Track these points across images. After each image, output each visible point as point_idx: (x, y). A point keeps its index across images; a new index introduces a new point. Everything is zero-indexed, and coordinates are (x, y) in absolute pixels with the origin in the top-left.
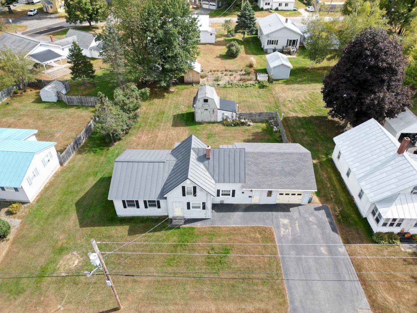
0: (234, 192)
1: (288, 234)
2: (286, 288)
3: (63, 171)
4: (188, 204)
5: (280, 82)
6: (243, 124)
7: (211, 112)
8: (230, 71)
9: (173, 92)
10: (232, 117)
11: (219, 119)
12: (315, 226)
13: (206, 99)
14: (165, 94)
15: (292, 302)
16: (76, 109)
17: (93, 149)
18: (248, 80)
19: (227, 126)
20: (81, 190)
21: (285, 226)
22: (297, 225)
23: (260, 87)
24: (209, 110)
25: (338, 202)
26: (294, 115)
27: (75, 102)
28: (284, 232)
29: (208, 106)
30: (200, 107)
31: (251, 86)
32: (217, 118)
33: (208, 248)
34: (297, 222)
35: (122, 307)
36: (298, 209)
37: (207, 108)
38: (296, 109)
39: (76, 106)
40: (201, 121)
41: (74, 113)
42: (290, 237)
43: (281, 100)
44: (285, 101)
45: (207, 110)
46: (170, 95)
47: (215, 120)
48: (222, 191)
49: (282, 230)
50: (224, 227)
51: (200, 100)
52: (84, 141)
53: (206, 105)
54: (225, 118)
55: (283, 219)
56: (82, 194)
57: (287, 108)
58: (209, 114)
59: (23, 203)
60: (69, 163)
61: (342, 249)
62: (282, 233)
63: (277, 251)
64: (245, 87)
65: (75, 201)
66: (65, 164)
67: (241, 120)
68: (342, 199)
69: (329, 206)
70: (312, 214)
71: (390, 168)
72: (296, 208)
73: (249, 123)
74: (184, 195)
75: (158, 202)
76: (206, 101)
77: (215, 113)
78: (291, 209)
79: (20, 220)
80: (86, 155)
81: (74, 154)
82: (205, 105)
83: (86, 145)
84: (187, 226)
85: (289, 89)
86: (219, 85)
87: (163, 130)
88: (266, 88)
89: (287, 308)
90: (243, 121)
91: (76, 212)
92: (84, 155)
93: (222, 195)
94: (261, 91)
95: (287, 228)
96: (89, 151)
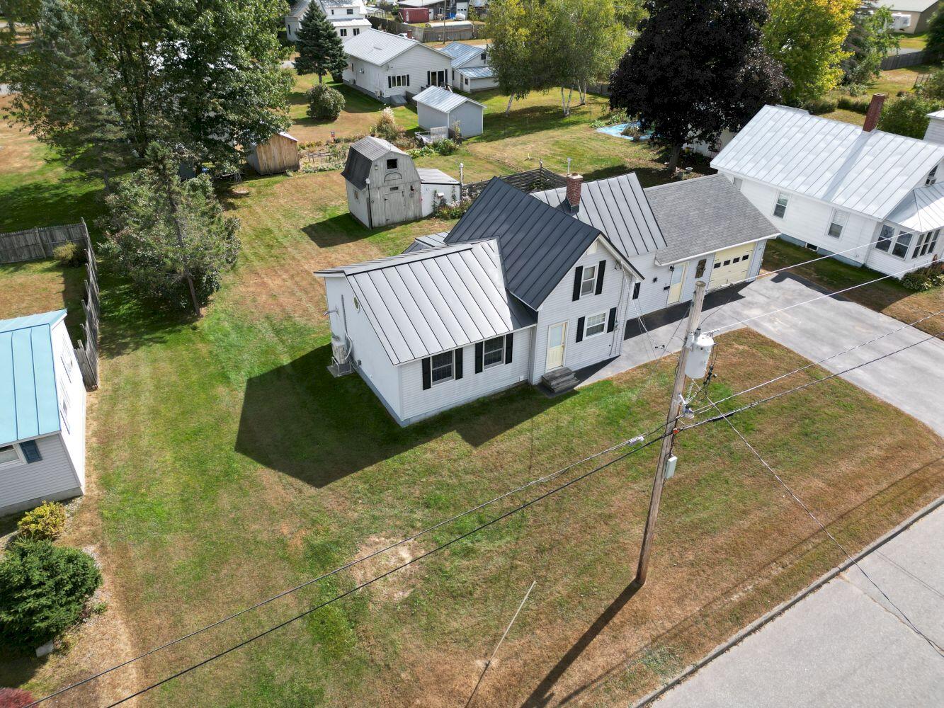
1: (786, 328)
2: (887, 400)
4: (582, 322)
7: (407, 192)
9: (248, 194)
11: (427, 209)
13: (393, 157)
14: (233, 200)
17: (147, 337)
20: (221, 420)
21: (765, 319)
23: (444, 154)
24: (401, 187)
29: (397, 176)
30: (380, 184)
32: (421, 209)
34: (774, 307)
36: (751, 289)
37: (396, 183)
40: (383, 222)
42: (793, 330)
43: (510, 162)
44: (519, 162)
45: (397, 188)
46: (248, 200)
47: (418, 215)
49: (767, 325)
51: (379, 163)
53: (395, 178)
54: (438, 202)
56: (232, 426)
58: (402, 199)
59: (66, 501)
61: (883, 318)
62: (773, 329)
63: (802, 357)
65: (229, 445)
71: (868, 159)
72: (746, 289)
74: (575, 297)
75: (510, 340)
76: (392, 164)
77: (416, 195)
82: (391, 177)
85: (505, 146)
95: (771, 321)
96: (140, 344)
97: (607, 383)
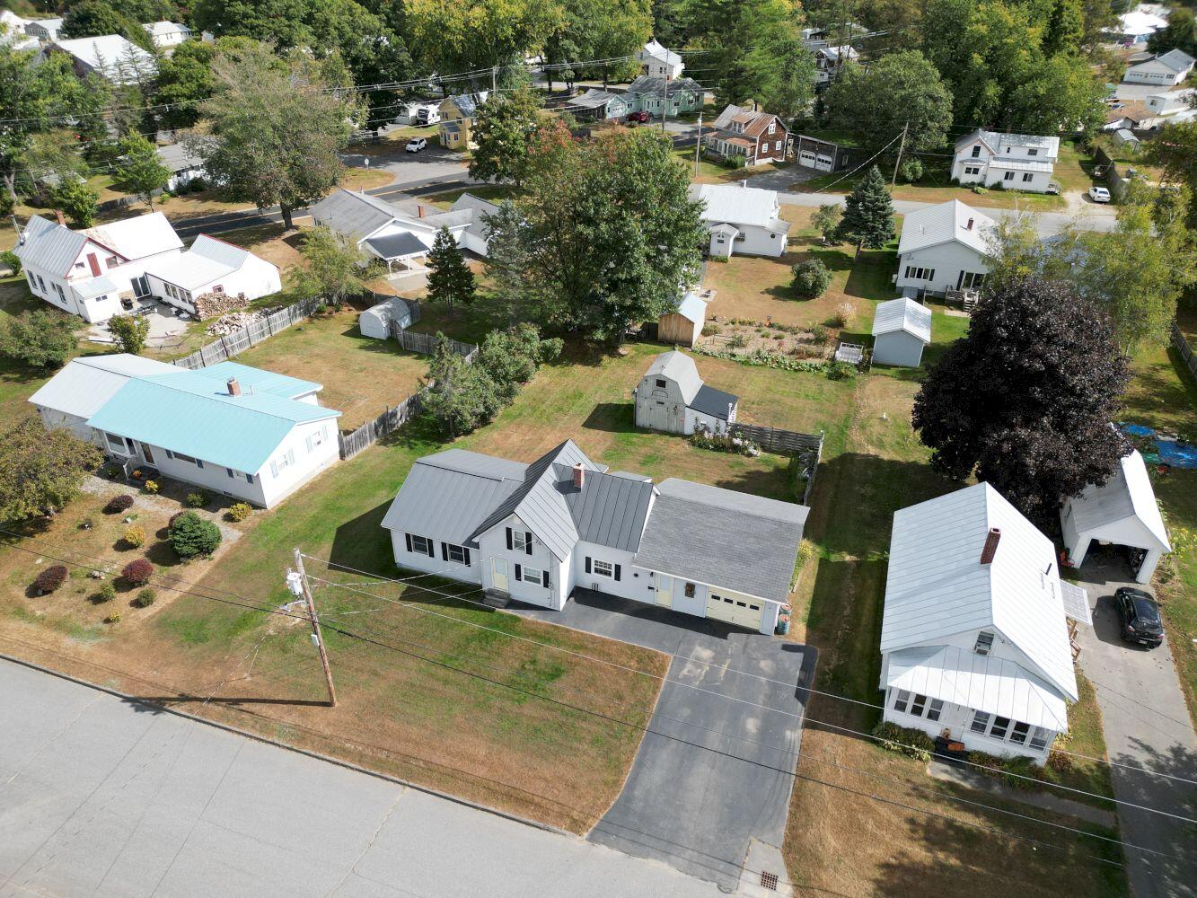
0: (618, 568)
1: (695, 678)
2: (633, 763)
3: (340, 469)
4: (518, 568)
5: (893, 371)
6: (736, 449)
7: (672, 410)
8: (780, 328)
9: (623, 356)
10: (718, 429)
11: (688, 429)
12: (763, 679)
13: (662, 379)
14: (605, 358)
15: (630, 787)
16: (416, 358)
17: (411, 441)
18: (810, 355)
19: (700, 446)
20: (356, 509)
21: (698, 663)
22: (726, 666)
23: (830, 377)
24: (667, 404)
25: (846, 648)
26: (872, 451)
27: (417, 346)
28: (689, 671)
29: (664, 394)
30: (648, 396)
31: (809, 371)
32: (683, 426)
33: (526, 659)
34: (728, 661)
35: (337, 704)
36: (748, 638)
37: (663, 400)
38: (887, 440)
39: (415, 353)
40: (647, 425)
41: (408, 366)
42: (697, 683)
43: (863, 413)
44: (870, 418)
45: (663, 403)
46: (615, 361)
47: (680, 430)
48: (596, 561)
49: (689, 666)
50: (575, 632)
52: (400, 423)
53: (661, 395)
54: (701, 428)
55: (702, 649)
56: (355, 516)
57: (864, 434)
58: (666, 413)
59: (256, 507)
60: (358, 457)
61: (794, 735)
62: (685, 672)
63: (653, 699)
64: (796, 370)
65: (338, 525)
66: (349, 458)
67: (734, 440)
68: (858, 645)
69: (819, 651)
70: (772, 656)
71: (951, 589)
72: (744, 636)
73: (751, 450)
74: (510, 547)
75: (467, 551)
76: (661, 383)
77: (680, 415)
78: (731, 635)
79: (241, 534)
80: (393, 449)
81: (374, 442)
82: (659, 393)
83: (402, 430)
84: (510, 612)
85: (898, 393)
86: (734, 355)
87: (561, 430)
88: (846, 381)
89: (615, 793)
90: (737, 441)
91: (332, 542)
92: (391, 449)
93: (596, 571)
94: (831, 386)
95: (699, 667)
96: (402, 444)
97: (517, 619)
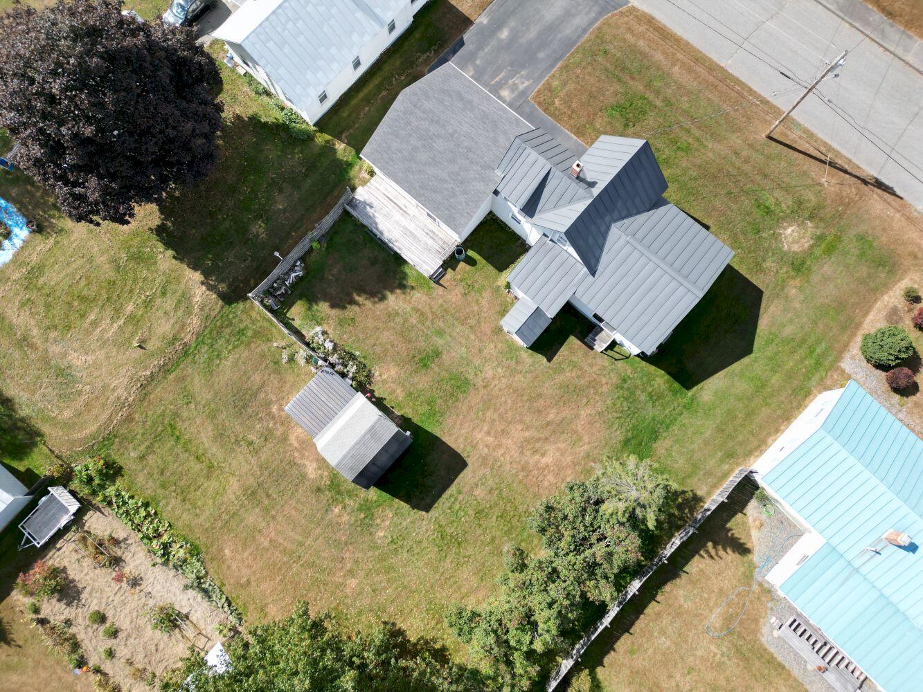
5: (31, 464)
12: (478, 62)
21: (514, 88)
22: (497, 79)
26: (200, 293)
28: (523, 83)
34: (493, 83)
38: (170, 305)
42: (523, 73)
43: (151, 367)
44: (150, 355)
49: (521, 87)
95: (515, 84)
